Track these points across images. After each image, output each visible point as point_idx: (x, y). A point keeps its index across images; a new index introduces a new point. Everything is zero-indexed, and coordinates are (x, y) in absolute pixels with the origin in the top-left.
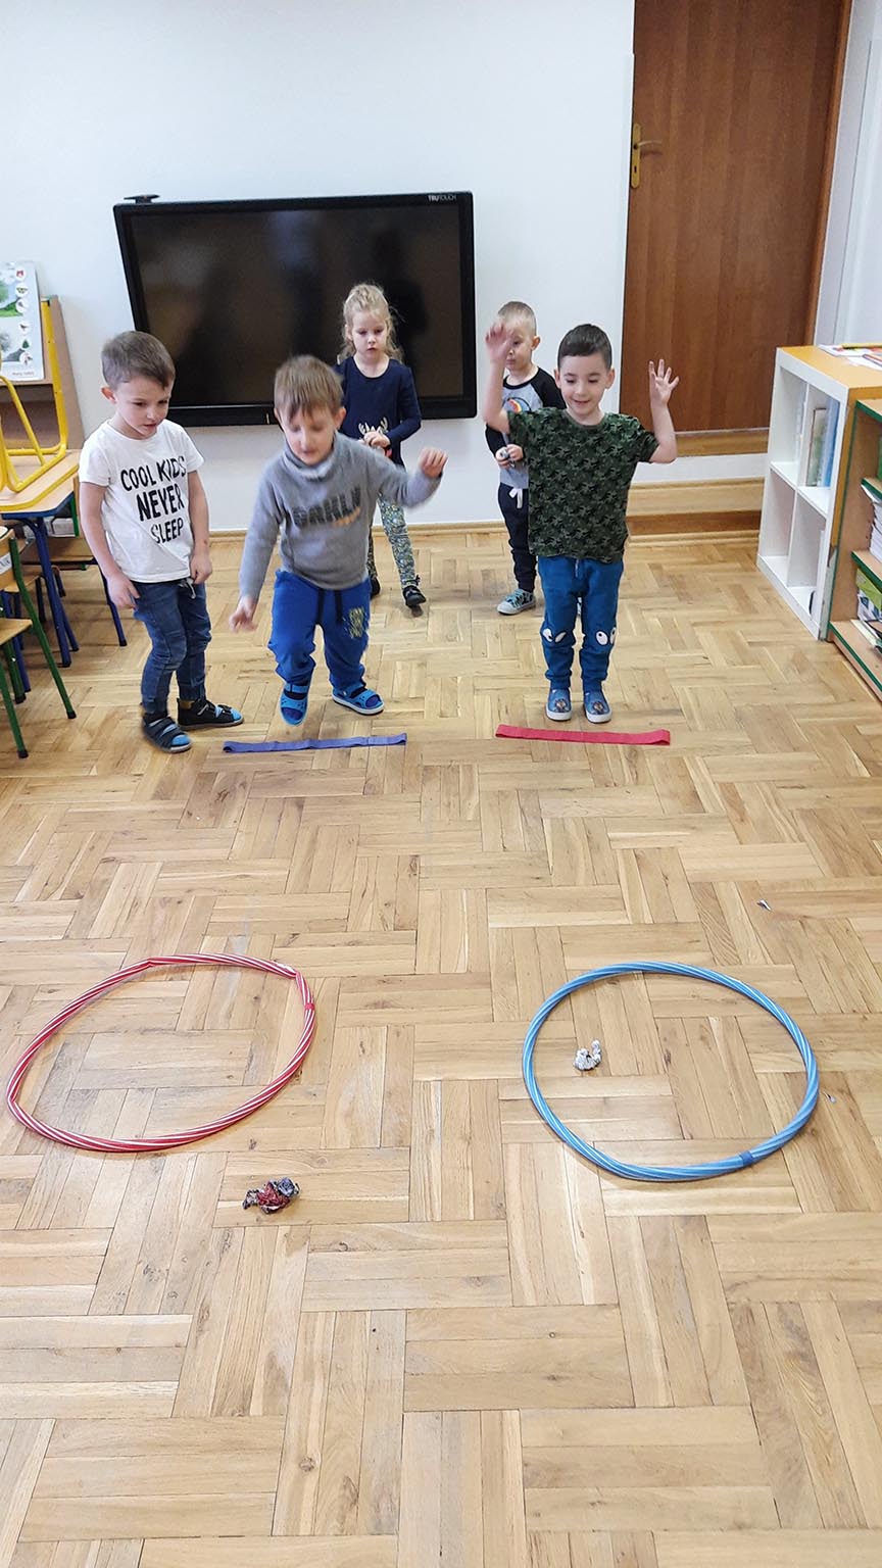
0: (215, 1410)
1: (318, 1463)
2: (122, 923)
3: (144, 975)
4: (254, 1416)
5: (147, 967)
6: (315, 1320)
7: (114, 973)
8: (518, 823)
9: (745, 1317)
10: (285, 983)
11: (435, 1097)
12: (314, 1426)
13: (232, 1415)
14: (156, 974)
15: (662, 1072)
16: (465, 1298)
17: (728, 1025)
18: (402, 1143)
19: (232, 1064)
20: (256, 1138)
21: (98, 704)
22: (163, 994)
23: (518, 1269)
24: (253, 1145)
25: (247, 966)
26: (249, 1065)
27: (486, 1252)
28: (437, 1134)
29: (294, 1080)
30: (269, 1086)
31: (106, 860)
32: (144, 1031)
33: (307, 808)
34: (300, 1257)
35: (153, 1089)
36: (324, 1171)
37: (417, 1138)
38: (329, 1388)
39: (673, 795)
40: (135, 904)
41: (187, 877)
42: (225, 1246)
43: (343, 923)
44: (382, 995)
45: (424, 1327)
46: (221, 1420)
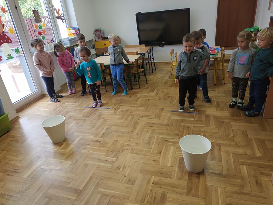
1: (127, 176)
4: (120, 170)
6: (131, 161)
11: (156, 139)
16: (151, 162)
23: (160, 160)
27: (156, 158)
28: (154, 143)
31: (120, 105)
33: (149, 101)
34: (131, 154)
36: (138, 145)
37: (151, 143)
38: (130, 169)
40: (122, 111)
41: (130, 108)
43: (150, 116)
44: (152, 125)
45: (145, 165)
46: (116, 170)
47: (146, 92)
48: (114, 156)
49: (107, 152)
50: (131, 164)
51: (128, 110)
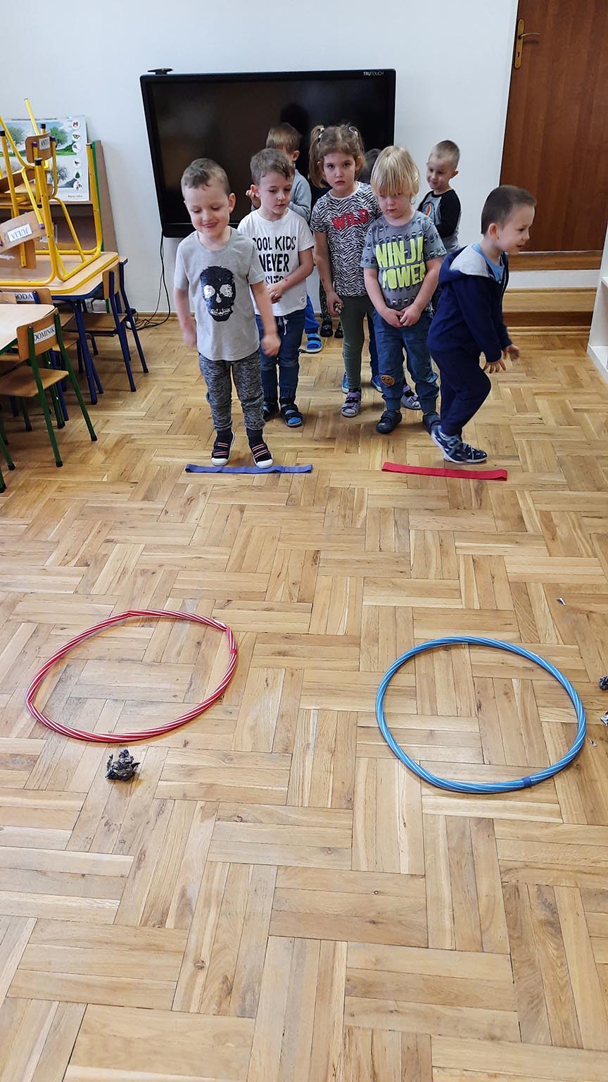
0: (143, 922)
1: (207, 964)
2: (113, 585)
3: (125, 622)
4: (168, 929)
5: (127, 617)
6: (216, 866)
7: (105, 619)
8: (392, 532)
9: (513, 893)
10: (219, 634)
11: (313, 720)
12: (207, 939)
13: (154, 926)
14: (134, 621)
15: (474, 715)
16: (319, 861)
17: (527, 686)
18: (287, 750)
19: (177, 687)
20: (188, 739)
21: (112, 431)
22: (137, 636)
23: (357, 845)
24: (186, 744)
25: (194, 620)
26: (189, 688)
27: (336, 831)
28: (312, 746)
29: (218, 702)
30: (201, 704)
31: (108, 541)
32: (121, 660)
33: (246, 514)
34: (210, 823)
35: (123, 701)
36: (232, 765)
37: (297, 749)
38: (219, 915)
39: (505, 518)
40: (124, 572)
41: (161, 556)
42: (160, 813)
43: (262, 595)
44: (284, 647)
45: (289, 879)
46: (146, 929)
48: (123, 842)
49: (79, 823)
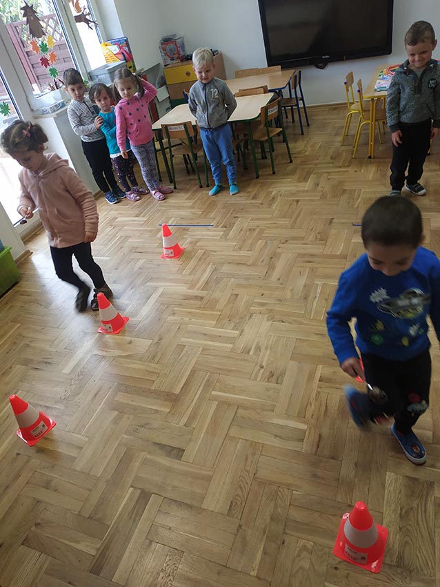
1: (265, 367)
2: (237, 235)
4: (251, 355)
6: (271, 337)
11: (320, 288)
13: (245, 354)
18: (306, 298)
28: (317, 298)
31: (235, 217)
33: (299, 203)
34: (270, 323)
36: (282, 303)
37: (310, 298)
38: (271, 352)
40: (241, 230)
41: (258, 223)
43: (303, 238)
44: (310, 259)
45: (301, 343)
46: (242, 354)
47: (290, 182)
48: (235, 326)
49: (219, 319)
50: (270, 342)
51: (254, 228)
